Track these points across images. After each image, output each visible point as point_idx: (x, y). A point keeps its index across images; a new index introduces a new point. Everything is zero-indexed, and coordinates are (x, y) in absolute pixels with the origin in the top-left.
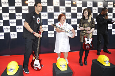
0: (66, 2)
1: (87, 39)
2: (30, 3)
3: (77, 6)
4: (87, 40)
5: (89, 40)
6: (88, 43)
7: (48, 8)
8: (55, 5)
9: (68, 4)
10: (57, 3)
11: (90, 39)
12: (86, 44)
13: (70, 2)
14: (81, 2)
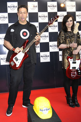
0: (49, 4)
1: (72, 61)
3: (68, 11)
4: (73, 63)
5: (75, 63)
6: (75, 68)
9: (52, 7)
10: (34, 6)
11: (77, 61)
12: (71, 68)
13: (55, 3)
14: (74, 3)
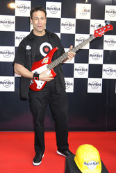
2: (19, 7)
7: (62, 22)
8: (78, 16)
